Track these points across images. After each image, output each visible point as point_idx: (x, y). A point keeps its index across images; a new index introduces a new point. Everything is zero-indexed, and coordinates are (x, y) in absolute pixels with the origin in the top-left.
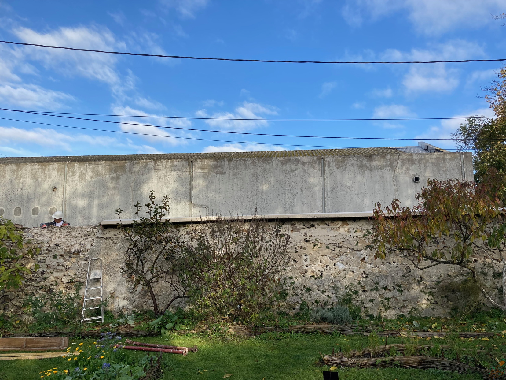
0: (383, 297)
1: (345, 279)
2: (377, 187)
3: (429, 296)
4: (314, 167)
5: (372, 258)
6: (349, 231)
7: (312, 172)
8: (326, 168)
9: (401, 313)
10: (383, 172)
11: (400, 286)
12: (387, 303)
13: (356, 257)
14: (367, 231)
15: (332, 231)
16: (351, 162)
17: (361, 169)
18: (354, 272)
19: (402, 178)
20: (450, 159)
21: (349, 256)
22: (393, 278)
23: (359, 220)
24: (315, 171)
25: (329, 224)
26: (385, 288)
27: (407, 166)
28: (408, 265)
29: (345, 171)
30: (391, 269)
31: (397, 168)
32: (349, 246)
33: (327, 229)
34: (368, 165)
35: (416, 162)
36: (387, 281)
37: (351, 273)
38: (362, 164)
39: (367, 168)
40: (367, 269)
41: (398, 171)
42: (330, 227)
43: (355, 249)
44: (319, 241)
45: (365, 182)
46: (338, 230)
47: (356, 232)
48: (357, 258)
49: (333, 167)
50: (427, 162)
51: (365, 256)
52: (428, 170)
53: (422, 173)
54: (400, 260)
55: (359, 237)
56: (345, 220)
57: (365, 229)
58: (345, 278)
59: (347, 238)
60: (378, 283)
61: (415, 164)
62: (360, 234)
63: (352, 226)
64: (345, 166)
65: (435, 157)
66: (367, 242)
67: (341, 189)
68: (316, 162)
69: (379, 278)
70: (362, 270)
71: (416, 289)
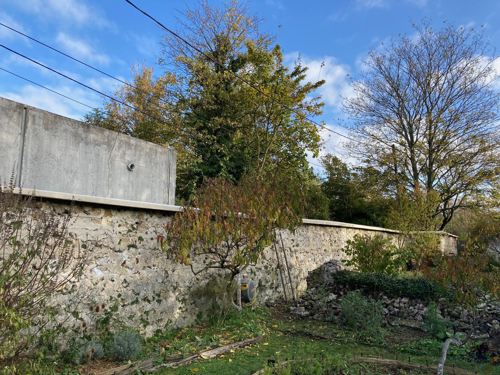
0: (142, 311)
1: (104, 291)
2: (90, 166)
3: (182, 303)
4: (10, 117)
5: (134, 261)
6: (112, 224)
7: (6, 125)
8: (29, 124)
9: (158, 328)
10: (99, 150)
11: (159, 295)
12: (147, 317)
13: (117, 260)
14: (132, 226)
15: (92, 223)
16: (63, 126)
17: (75, 139)
18: (113, 281)
19: (117, 162)
20: (160, 153)
21: (109, 258)
22: (153, 287)
23: (125, 211)
24: (12, 123)
25: (89, 212)
26: (146, 299)
27: (124, 149)
28: (166, 269)
29: (55, 137)
30: (151, 274)
31: (114, 149)
32: (111, 246)
33: (85, 219)
34: (83, 136)
35: (133, 148)
36: (148, 290)
37: (110, 282)
38: (77, 133)
39: (82, 139)
40: (128, 276)
41: (114, 152)
42: (90, 216)
43: (117, 249)
44: (74, 236)
45: (78, 157)
46: (98, 221)
47: (120, 226)
48: (119, 262)
49: (39, 125)
50: (142, 150)
51: (127, 259)
52: (142, 159)
53: (137, 161)
54: (160, 264)
55: (123, 233)
56: (109, 208)
57: (130, 223)
58: (103, 289)
59: (110, 233)
60: (138, 294)
61: (131, 149)
62: (124, 229)
63: (117, 217)
64: (56, 129)
65: (149, 147)
66: (130, 240)
67: (47, 160)
68: (15, 111)
69: (140, 286)
70: (123, 277)
71: (172, 297)
